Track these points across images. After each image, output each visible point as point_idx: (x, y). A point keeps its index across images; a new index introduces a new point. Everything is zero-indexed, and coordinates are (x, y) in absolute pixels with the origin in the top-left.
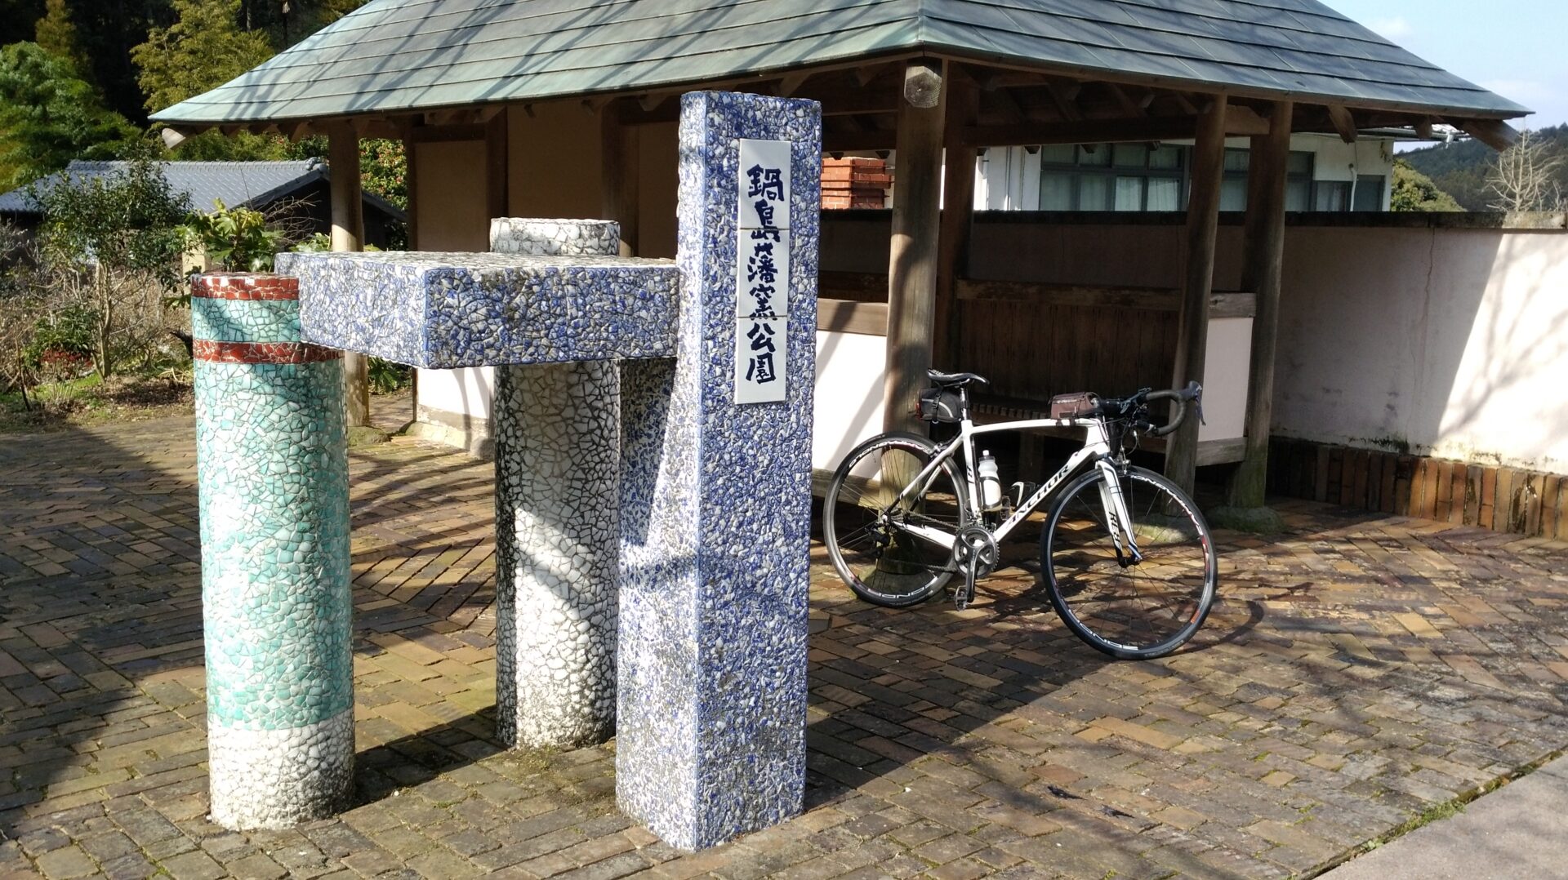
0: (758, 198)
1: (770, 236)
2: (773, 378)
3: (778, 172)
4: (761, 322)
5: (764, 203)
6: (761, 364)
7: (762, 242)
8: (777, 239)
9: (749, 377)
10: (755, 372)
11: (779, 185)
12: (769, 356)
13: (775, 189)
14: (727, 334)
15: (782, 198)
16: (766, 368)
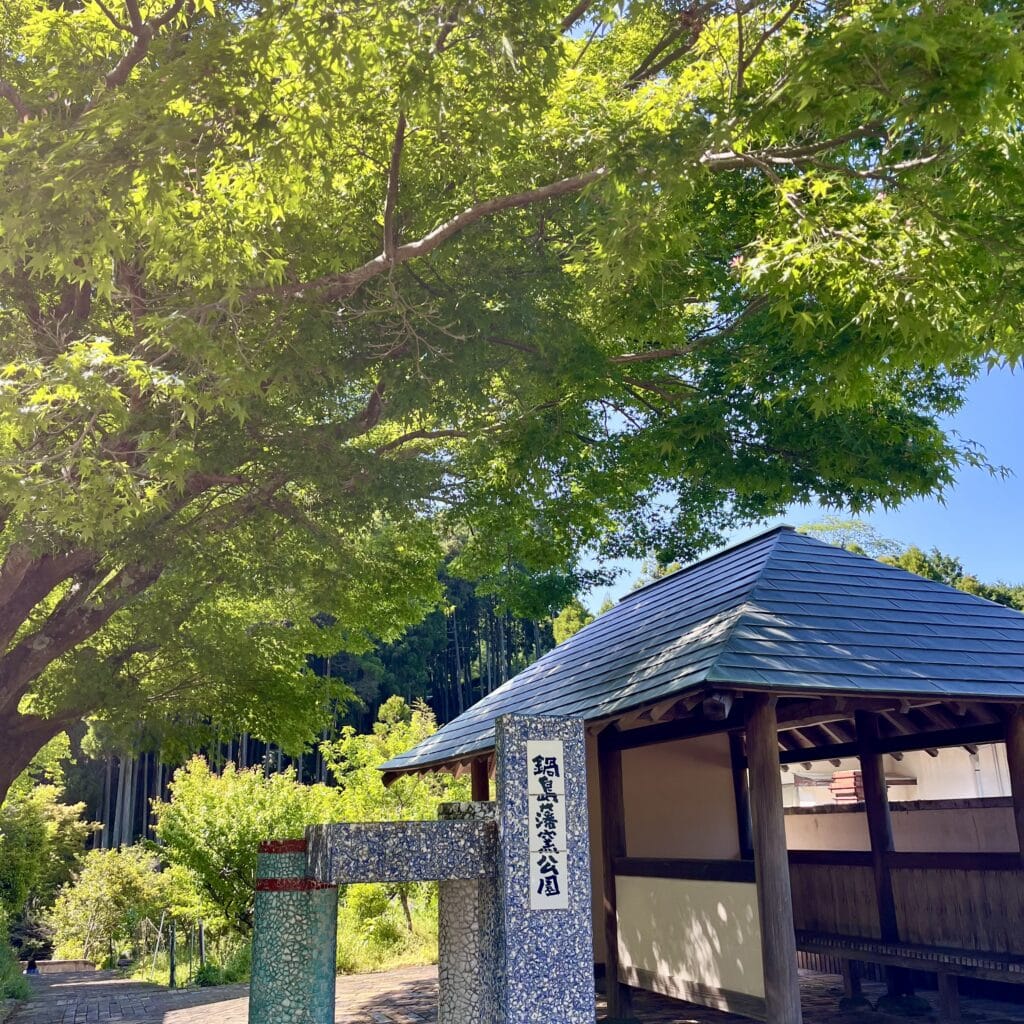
0: (541, 775)
1: (551, 799)
2: (558, 892)
3: (554, 759)
4: (547, 855)
5: (545, 778)
6: (549, 883)
7: (545, 802)
8: (556, 801)
9: (540, 891)
10: (544, 888)
11: (556, 767)
12: (554, 878)
13: (553, 770)
14: (523, 864)
15: (558, 775)
16: (553, 885)
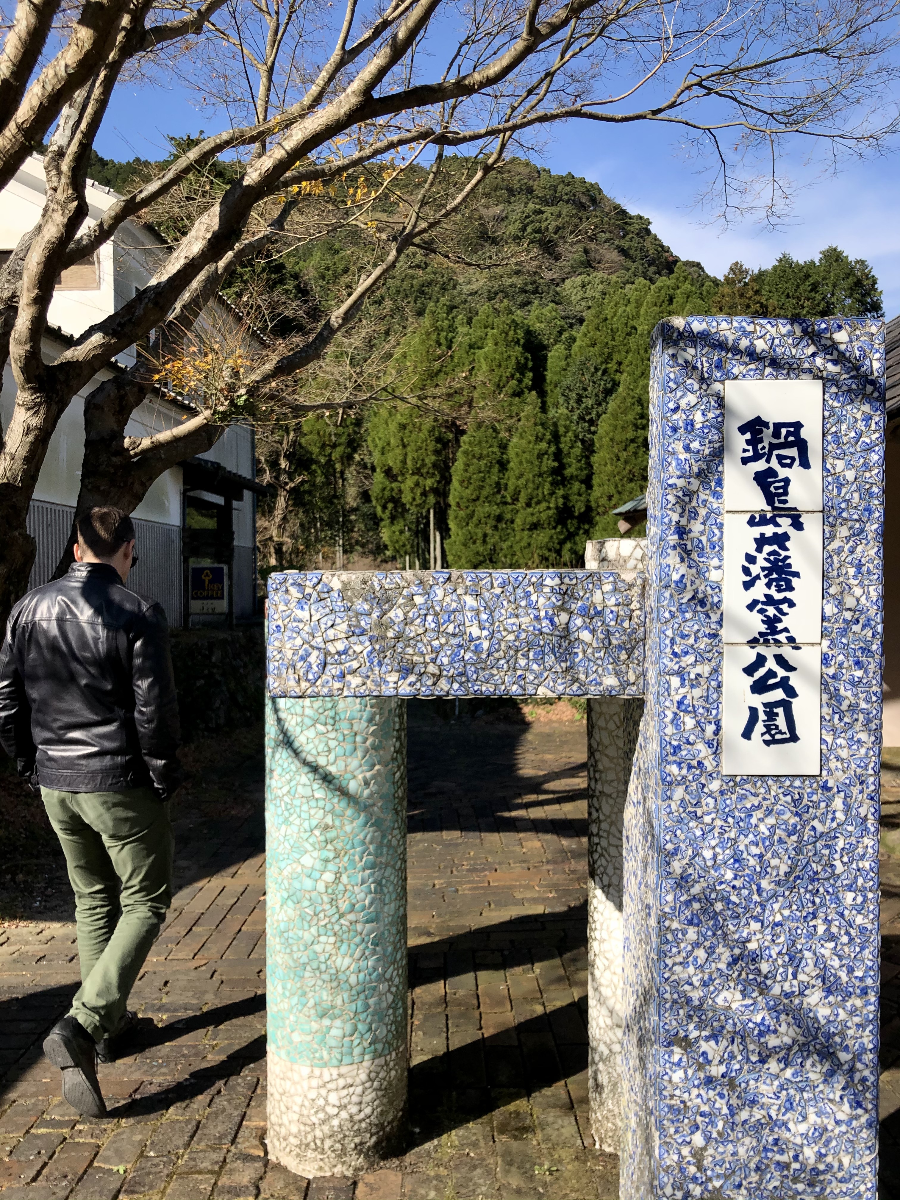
0: (760, 465)
1: (785, 523)
2: (794, 738)
3: (798, 425)
4: (769, 652)
5: (770, 472)
6: (771, 716)
7: (769, 530)
8: (798, 525)
9: (747, 734)
10: (760, 728)
11: (802, 446)
12: (786, 706)
13: (793, 452)
14: (705, 669)
15: (805, 464)
16: (781, 722)
